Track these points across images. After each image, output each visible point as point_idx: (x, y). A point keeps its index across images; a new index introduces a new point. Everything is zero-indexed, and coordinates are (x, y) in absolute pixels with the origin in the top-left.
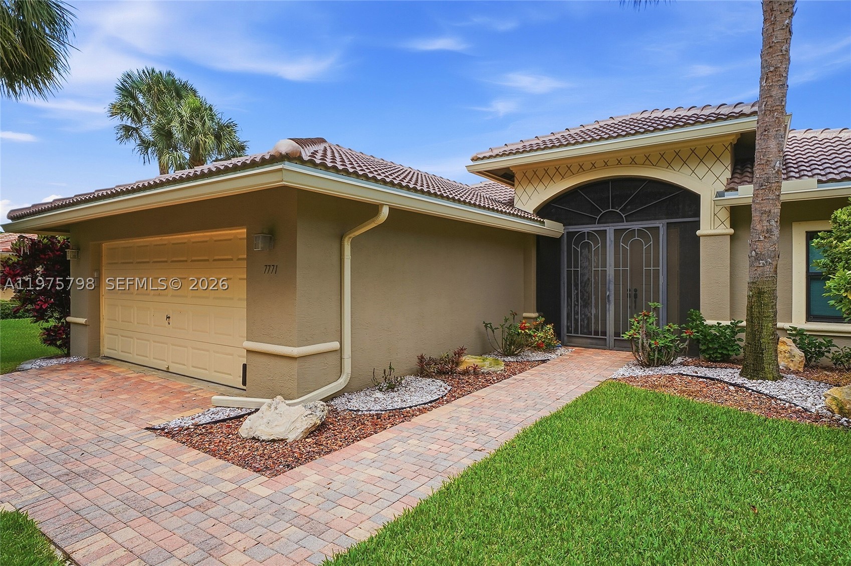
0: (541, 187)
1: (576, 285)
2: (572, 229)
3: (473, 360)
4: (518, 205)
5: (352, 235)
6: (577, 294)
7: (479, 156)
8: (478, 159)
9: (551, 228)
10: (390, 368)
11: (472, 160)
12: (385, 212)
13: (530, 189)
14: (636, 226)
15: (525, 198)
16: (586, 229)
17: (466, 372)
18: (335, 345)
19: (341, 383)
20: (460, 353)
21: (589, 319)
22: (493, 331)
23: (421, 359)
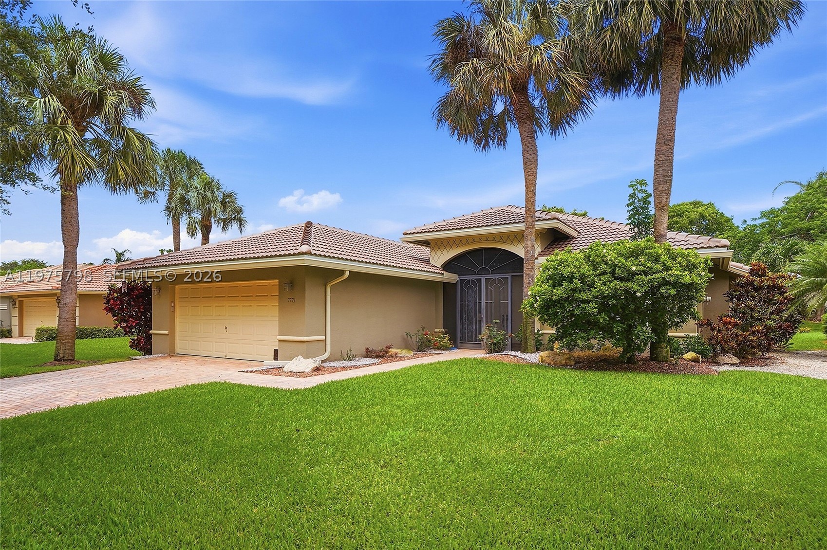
0: (445, 252)
1: (465, 311)
2: (463, 277)
3: (396, 351)
4: (432, 262)
5: (331, 284)
6: (466, 317)
7: (407, 232)
8: (407, 234)
9: (450, 277)
10: (350, 350)
11: (404, 234)
12: (347, 274)
13: (439, 253)
14: (497, 277)
15: (436, 258)
16: (470, 278)
17: (391, 356)
18: (323, 337)
19: (326, 356)
20: (389, 347)
21: (472, 332)
22: (411, 337)
23: (367, 349)
